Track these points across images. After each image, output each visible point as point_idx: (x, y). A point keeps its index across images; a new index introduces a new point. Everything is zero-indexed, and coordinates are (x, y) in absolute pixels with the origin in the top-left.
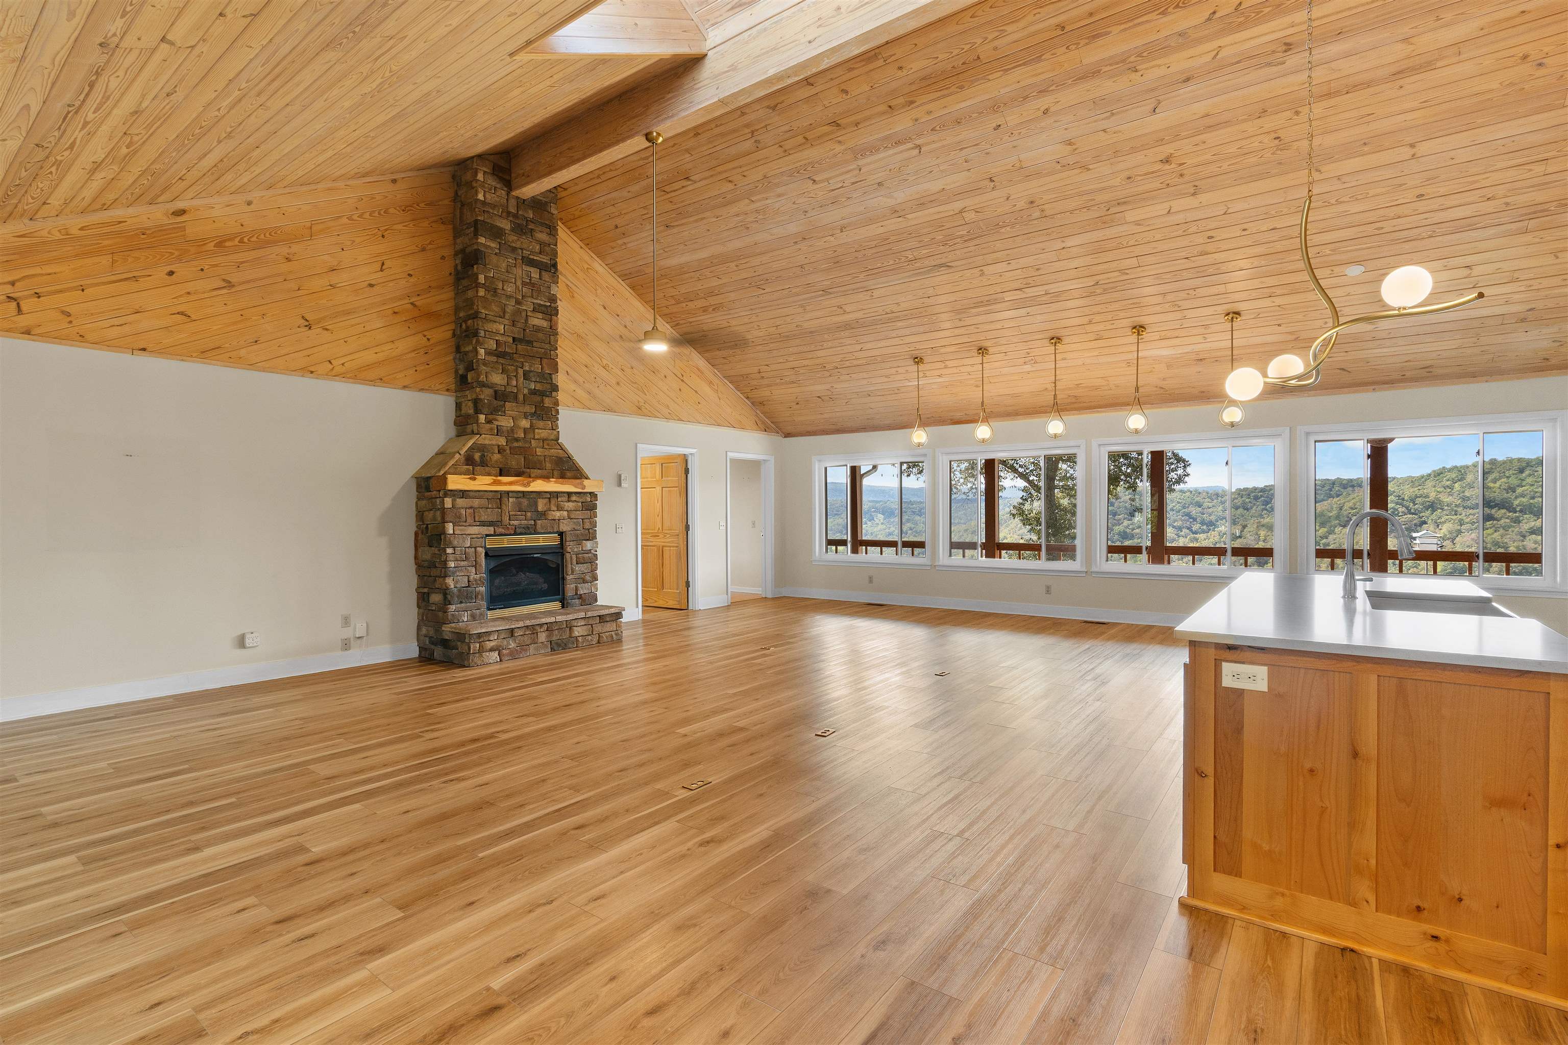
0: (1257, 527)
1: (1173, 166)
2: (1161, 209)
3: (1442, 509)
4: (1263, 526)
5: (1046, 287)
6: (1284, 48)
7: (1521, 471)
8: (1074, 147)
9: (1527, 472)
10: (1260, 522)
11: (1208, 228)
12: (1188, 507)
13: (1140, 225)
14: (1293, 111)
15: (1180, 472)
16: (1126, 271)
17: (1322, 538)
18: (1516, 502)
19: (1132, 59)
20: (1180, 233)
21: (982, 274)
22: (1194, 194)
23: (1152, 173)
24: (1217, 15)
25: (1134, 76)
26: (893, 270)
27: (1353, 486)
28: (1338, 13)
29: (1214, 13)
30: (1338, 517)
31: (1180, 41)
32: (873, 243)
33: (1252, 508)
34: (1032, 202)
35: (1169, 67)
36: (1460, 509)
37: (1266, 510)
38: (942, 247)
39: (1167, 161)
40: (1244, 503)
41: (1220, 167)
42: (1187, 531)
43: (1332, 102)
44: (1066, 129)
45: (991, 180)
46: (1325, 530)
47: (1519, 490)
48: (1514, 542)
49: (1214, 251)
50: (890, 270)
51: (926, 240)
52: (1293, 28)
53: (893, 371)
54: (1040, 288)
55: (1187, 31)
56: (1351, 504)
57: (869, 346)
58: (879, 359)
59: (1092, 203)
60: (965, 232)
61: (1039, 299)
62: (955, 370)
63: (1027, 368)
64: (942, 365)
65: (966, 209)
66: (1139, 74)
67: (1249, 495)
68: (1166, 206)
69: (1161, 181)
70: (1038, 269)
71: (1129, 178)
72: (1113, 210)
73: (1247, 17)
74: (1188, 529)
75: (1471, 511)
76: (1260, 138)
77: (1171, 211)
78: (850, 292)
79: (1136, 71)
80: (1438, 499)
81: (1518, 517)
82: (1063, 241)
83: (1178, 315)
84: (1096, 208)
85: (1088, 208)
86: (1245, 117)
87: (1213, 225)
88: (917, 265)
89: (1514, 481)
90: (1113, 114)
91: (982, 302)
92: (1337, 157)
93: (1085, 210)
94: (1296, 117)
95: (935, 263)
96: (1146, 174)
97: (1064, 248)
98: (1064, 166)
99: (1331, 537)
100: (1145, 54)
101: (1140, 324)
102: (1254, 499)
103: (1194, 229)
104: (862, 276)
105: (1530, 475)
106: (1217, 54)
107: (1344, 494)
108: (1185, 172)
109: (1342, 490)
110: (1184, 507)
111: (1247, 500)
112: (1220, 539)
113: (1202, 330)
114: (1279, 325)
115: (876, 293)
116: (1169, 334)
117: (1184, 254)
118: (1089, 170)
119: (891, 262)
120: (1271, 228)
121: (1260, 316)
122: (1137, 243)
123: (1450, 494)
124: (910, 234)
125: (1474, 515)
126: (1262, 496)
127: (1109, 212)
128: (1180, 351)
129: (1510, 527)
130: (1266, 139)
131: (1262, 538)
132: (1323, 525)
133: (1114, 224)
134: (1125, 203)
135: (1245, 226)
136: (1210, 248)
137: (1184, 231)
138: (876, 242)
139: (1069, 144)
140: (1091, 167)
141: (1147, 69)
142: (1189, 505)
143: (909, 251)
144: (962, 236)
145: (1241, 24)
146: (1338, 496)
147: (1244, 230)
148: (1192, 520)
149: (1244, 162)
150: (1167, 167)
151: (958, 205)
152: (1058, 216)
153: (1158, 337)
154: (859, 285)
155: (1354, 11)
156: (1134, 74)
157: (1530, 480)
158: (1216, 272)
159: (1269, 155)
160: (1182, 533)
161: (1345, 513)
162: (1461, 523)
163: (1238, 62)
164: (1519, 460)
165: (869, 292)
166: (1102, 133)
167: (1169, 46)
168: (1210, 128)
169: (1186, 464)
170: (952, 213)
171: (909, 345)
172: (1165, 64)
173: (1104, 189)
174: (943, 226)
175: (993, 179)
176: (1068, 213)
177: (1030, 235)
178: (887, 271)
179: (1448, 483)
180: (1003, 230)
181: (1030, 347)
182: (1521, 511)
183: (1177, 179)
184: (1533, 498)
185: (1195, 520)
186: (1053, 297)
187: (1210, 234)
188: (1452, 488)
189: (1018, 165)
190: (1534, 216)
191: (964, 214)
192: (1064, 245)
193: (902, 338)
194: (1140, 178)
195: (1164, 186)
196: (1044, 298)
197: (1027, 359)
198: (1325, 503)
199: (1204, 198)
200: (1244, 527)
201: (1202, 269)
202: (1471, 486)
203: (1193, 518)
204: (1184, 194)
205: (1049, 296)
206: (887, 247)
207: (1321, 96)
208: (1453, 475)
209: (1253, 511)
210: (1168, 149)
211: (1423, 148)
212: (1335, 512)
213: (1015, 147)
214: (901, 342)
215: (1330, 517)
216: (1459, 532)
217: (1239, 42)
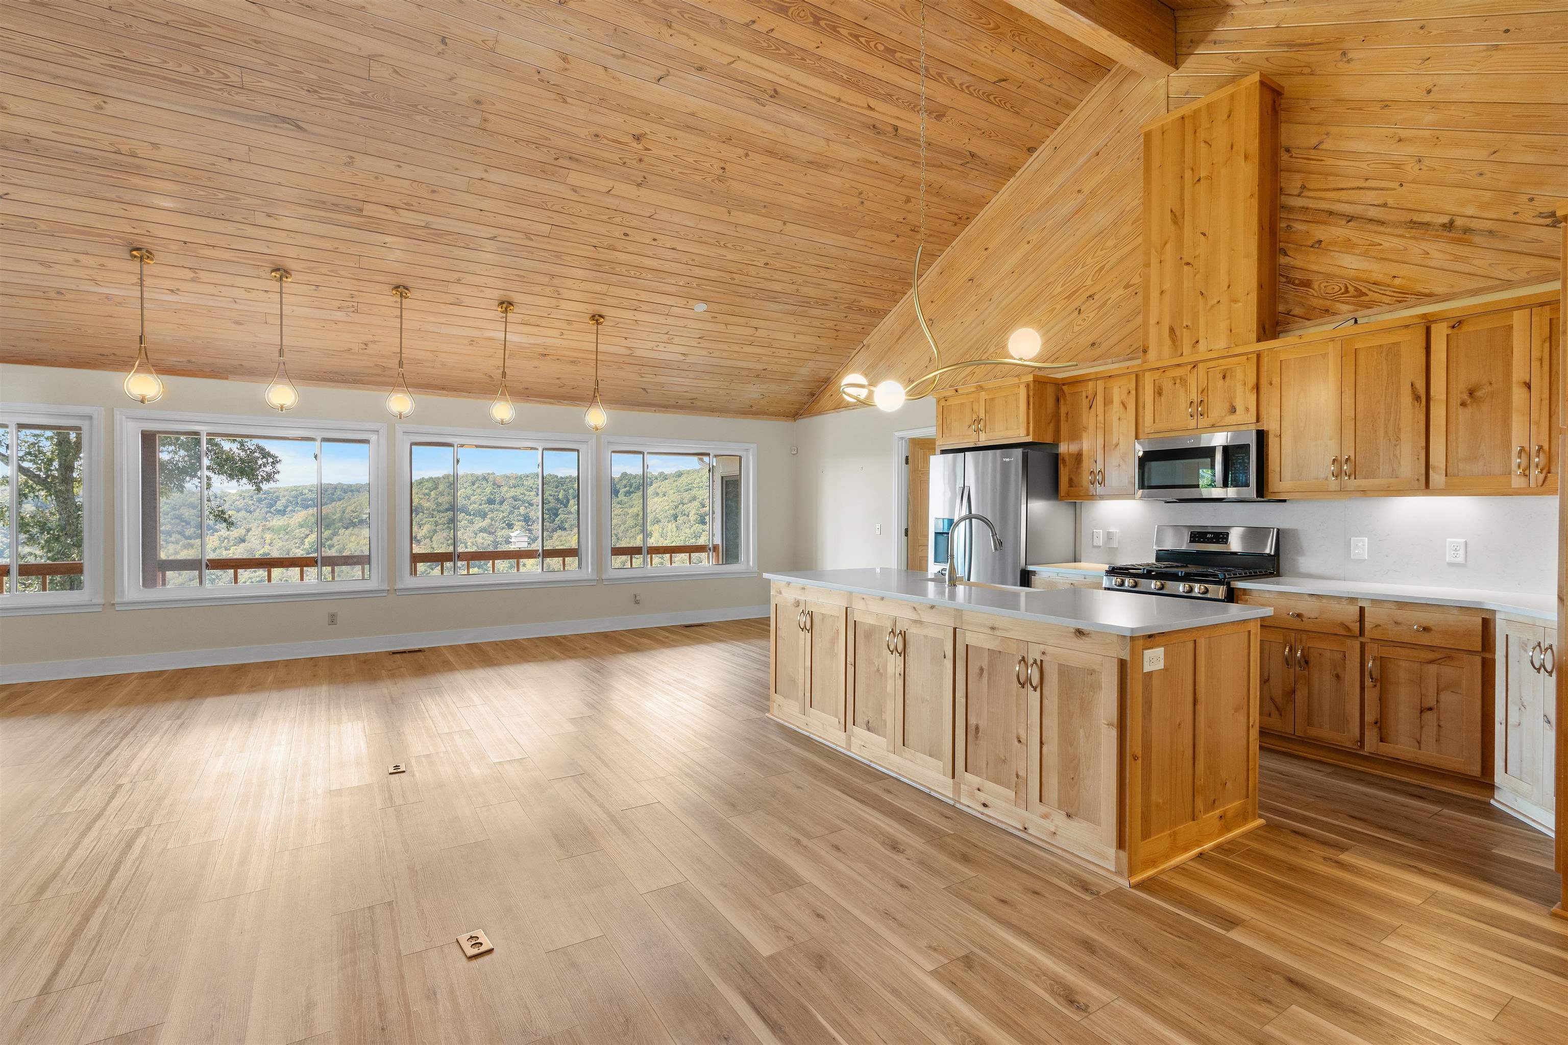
0: (263, 530)
1: (640, 147)
2: (603, 184)
3: (423, 512)
4: (269, 529)
5: (430, 219)
6: (773, 93)
7: (473, 484)
8: (567, 66)
9: (477, 485)
10: (265, 525)
11: (631, 224)
12: (179, 509)
13: (575, 191)
14: (746, 151)
15: (268, 469)
16: (532, 237)
17: (327, 540)
18: (471, 508)
19: (674, 11)
20: (605, 218)
21: (350, 163)
22: (639, 185)
23: (620, 143)
24: (754, 26)
25: (665, 31)
26: (181, 83)
27: (352, 491)
28: (814, 90)
29: (754, 22)
30: (341, 520)
31: (718, 26)
32: (165, 17)
33: (255, 511)
34: (478, 102)
35: (695, 45)
36: (435, 513)
37: (271, 512)
38: (304, 93)
39: (638, 139)
40: (247, 505)
41: (672, 170)
42: (179, 536)
43: (771, 160)
44: (571, 39)
45: (444, 41)
46: (330, 532)
47: (473, 498)
48: (470, 538)
49: (621, 249)
50: (174, 81)
51: (282, 67)
52: (787, 81)
53: (67, 257)
54: (423, 217)
55: (728, 22)
56: (352, 508)
57: (27, 195)
58: (43, 227)
59: (546, 143)
60: (357, 90)
61: (412, 230)
62: (211, 289)
63: (339, 315)
64: (190, 274)
65: (381, 59)
66: (671, 32)
67: (252, 497)
68: (611, 184)
69: (621, 156)
70: (434, 191)
71: (597, 136)
72: (561, 162)
73: (769, 46)
74: (179, 533)
75: (442, 514)
76: (714, 161)
77: (611, 193)
78: (41, 77)
79: (670, 27)
80: (419, 504)
81: (472, 519)
82: (486, 171)
83: (554, 302)
84: (545, 150)
85: (538, 146)
86: (716, 135)
87: (635, 223)
88: (238, 97)
89: (469, 492)
90: (624, 56)
91: (324, 203)
92: (746, 207)
93: (533, 146)
94: (743, 158)
95: (274, 110)
96: (613, 141)
97: (482, 179)
98: (542, 81)
99: (335, 539)
100: (686, 16)
101: (510, 300)
102: (257, 501)
103: (618, 220)
104: (96, 61)
105: (478, 487)
106: (732, 62)
107: (346, 498)
108: (645, 159)
109: (343, 494)
110: (174, 509)
111: (250, 502)
112: (220, 544)
113: (563, 325)
114: (626, 338)
115: (111, 108)
116: (533, 320)
117: (595, 242)
118: (565, 102)
119: (187, 68)
120: (672, 247)
121: (618, 326)
122: (562, 210)
123: (428, 500)
124: (256, 42)
125: (444, 517)
126: (265, 498)
127: (555, 163)
128: (532, 340)
129: (467, 527)
130: (717, 165)
131: (268, 541)
132: (328, 527)
133: (551, 178)
134: (577, 160)
135: (657, 236)
136: (619, 245)
137: (609, 218)
138: (169, 17)
139: (564, 60)
140: (569, 100)
141: (679, 32)
142: (181, 507)
143: (238, 70)
144: (349, 93)
145: (762, 48)
146: (340, 500)
147: (655, 240)
148: (184, 524)
149: (691, 176)
150: (634, 144)
151: (371, 46)
152: (500, 137)
153: (520, 321)
154: (79, 74)
155: (820, 96)
156: (666, 28)
157: (479, 491)
158: (610, 271)
159: (709, 180)
160: (173, 539)
161: (347, 516)
162: (436, 524)
163: (741, 82)
164: (472, 475)
165: (97, 100)
166: (601, 70)
167: (708, 25)
168: (688, 128)
169: (275, 462)
170: (354, 50)
171: (135, 224)
172: (695, 40)
173: (566, 133)
174: (328, 62)
175: (447, 40)
176: (512, 140)
177: (451, 142)
178: (165, 78)
179: (426, 491)
180: (418, 118)
181: (361, 289)
182: (474, 515)
183: (634, 162)
184: (481, 505)
185: (188, 523)
186: (430, 234)
187: (627, 231)
188: (429, 495)
189: (491, 44)
190: (802, 304)
191: (373, 64)
192: (484, 175)
193: (125, 206)
194: (606, 141)
195: (620, 162)
196: (420, 232)
197: (345, 304)
198: (330, 506)
199: (645, 194)
200: (248, 530)
201: (601, 263)
202: (442, 494)
203: (186, 521)
204: (631, 180)
205: (428, 231)
206: (195, 39)
207: (767, 151)
208: (430, 485)
209: (257, 513)
210: (645, 127)
211: (790, 228)
212: (338, 515)
213: (501, 18)
214: (122, 213)
215: (334, 520)
216: (435, 531)
217: (753, 64)
